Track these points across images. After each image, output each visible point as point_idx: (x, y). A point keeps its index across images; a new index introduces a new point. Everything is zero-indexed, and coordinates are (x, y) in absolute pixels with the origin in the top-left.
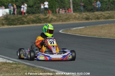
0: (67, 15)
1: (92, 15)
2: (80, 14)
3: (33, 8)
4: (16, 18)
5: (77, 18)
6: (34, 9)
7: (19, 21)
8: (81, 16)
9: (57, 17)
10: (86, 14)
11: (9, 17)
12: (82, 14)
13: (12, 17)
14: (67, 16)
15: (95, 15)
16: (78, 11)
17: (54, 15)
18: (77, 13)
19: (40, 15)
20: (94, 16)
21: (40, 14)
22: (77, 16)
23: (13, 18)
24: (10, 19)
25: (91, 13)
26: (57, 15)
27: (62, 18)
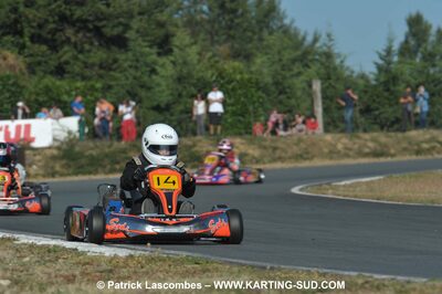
0: (300, 140)
1: (399, 143)
2: (351, 139)
3: (172, 115)
4: (107, 150)
5: (339, 152)
6: (173, 118)
7: (118, 163)
8: (356, 146)
9: (265, 148)
10: (373, 140)
11: (77, 149)
12: (358, 137)
13: (92, 149)
14: (303, 145)
15: (410, 143)
16: (342, 126)
17: (251, 142)
18: (339, 135)
19: (200, 141)
20: (405, 145)
21: (198, 137)
22: (340, 146)
23: (94, 153)
24: (81, 155)
25: (393, 134)
26: (264, 143)
27: (283, 155)
